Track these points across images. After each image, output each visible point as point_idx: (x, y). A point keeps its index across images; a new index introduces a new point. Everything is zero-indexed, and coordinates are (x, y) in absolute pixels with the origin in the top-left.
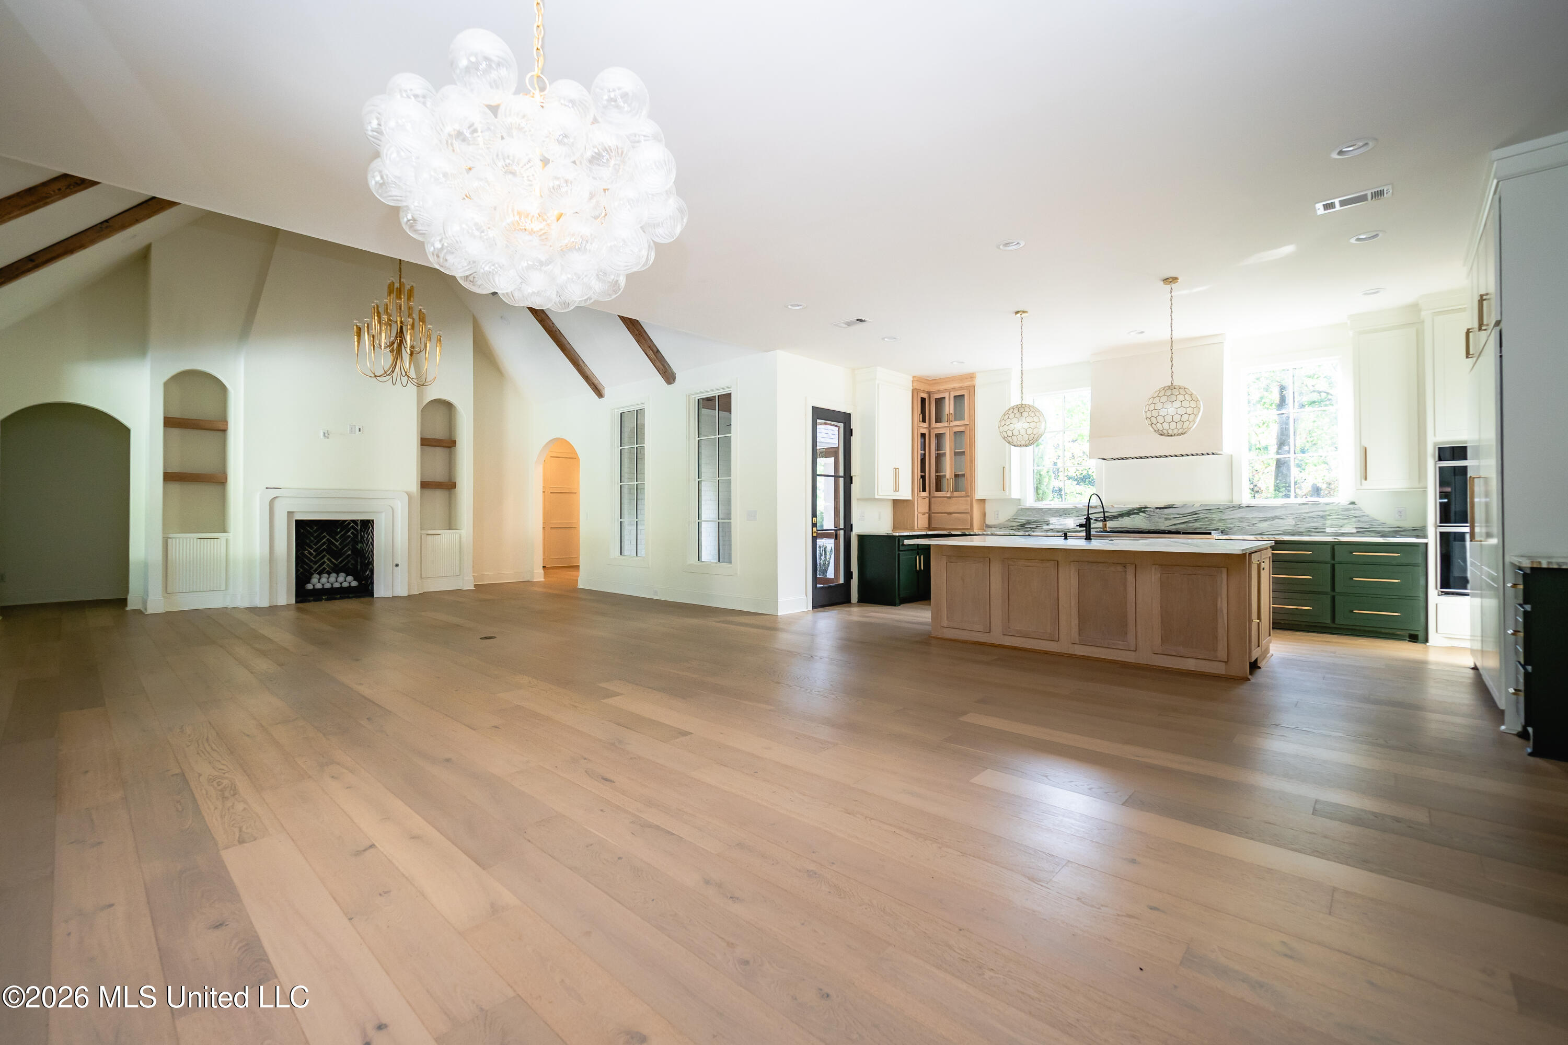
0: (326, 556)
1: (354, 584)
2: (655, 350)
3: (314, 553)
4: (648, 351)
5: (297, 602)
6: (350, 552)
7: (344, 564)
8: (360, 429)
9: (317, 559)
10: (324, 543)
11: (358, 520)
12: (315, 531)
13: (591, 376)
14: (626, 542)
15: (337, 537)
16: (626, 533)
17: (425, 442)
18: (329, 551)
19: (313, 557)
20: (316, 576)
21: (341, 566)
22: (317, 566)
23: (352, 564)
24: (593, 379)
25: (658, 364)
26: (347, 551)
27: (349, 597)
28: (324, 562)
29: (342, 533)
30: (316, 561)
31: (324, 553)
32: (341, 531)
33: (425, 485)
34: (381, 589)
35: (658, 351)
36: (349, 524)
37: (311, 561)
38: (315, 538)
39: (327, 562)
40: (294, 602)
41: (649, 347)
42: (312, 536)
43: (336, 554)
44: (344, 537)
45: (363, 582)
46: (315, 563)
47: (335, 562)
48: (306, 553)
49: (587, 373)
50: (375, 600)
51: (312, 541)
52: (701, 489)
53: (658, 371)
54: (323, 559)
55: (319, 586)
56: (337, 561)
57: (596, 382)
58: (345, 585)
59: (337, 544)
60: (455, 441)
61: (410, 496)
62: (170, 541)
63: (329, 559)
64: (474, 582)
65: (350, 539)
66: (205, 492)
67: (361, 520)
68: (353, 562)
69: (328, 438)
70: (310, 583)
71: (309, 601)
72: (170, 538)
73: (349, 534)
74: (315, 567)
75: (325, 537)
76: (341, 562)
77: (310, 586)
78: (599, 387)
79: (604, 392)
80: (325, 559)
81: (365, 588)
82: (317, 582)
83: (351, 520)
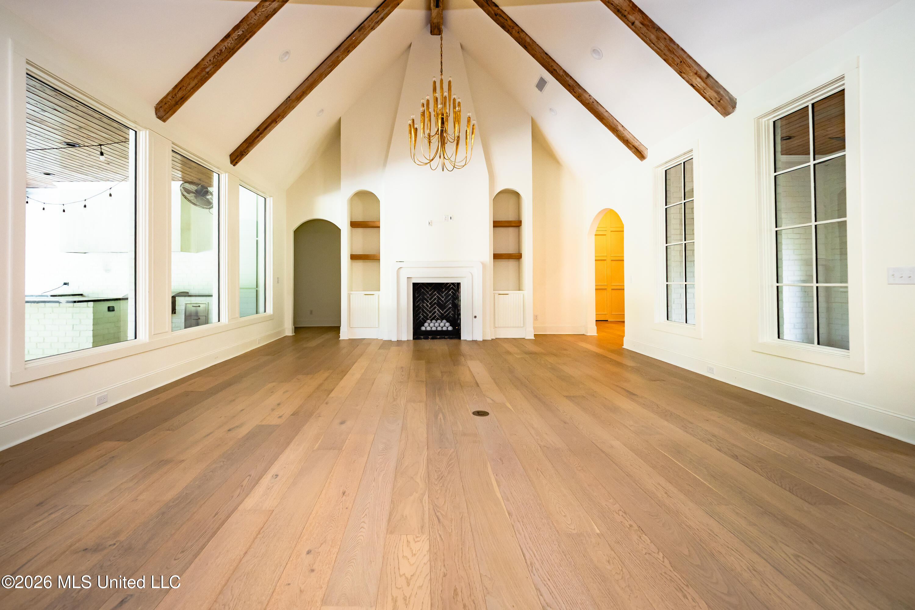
0: (436, 307)
1: (450, 328)
2: (704, 75)
3: (430, 306)
4: (694, 80)
5: (414, 339)
6: (450, 306)
7: (447, 314)
8: (451, 217)
9: (431, 309)
10: (435, 299)
11: (455, 283)
12: (430, 291)
13: (631, 140)
14: (672, 306)
15: (443, 295)
16: (672, 296)
17: (497, 224)
18: (439, 305)
19: (429, 308)
20: (429, 321)
21: (445, 315)
22: (431, 314)
23: (452, 314)
24: (634, 142)
25: (710, 93)
26: (449, 304)
27: (445, 338)
28: (435, 312)
29: (446, 292)
30: (430, 311)
31: (435, 305)
32: (445, 291)
33: (497, 257)
34: (465, 335)
35: (709, 75)
36: (450, 285)
37: (428, 311)
38: (430, 295)
39: (437, 312)
40: (412, 339)
41: (696, 74)
42: (428, 293)
43: (442, 306)
44: (447, 295)
45: (457, 328)
46: (430, 312)
47: (442, 312)
48: (425, 305)
49: (626, 137)
50: (462, 341)
51: (428, 297)
52: (781, 243)
53: (710, 102)
54: (435, 309)
55: (429, 329)
56: (443, 311)
57: (636, 144)
58: (445, 329)
59: (443, 299)
60: (521, 221)
61: (484, 265)
62: (351, 295)
63: (438, 310)
64: (534, 332)
65: (450, 296)
66: (369, 264)
67: (457, 283)
68: (453, 312)
69: (431, 226)
70: (424, 326)
71: (421, 339)
72: (352, 294)
73: (450, 292)
74: (430, 315)
75: (435, 294)
76: (445, 312)
77: (423, 328)
78: (641, 148)
79: (646, 153)
80: (436, 310)
81: (456, 333)
82: (429, 326)
83: (451, 283)
